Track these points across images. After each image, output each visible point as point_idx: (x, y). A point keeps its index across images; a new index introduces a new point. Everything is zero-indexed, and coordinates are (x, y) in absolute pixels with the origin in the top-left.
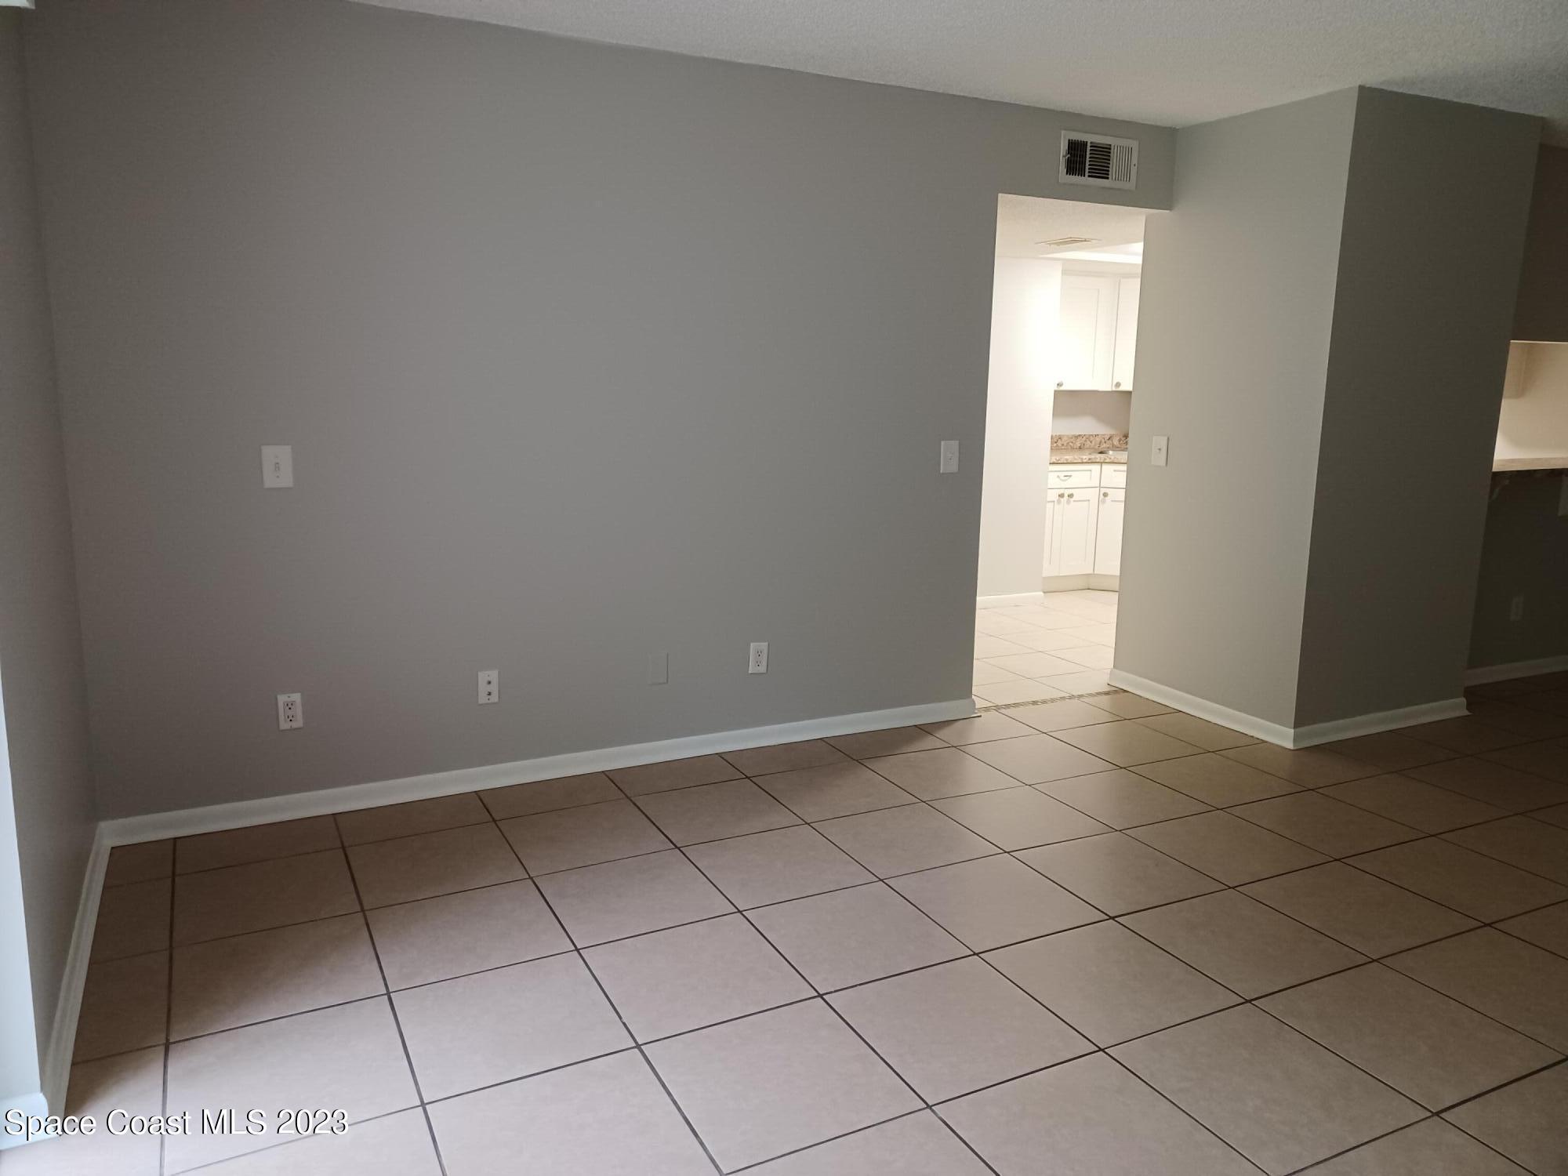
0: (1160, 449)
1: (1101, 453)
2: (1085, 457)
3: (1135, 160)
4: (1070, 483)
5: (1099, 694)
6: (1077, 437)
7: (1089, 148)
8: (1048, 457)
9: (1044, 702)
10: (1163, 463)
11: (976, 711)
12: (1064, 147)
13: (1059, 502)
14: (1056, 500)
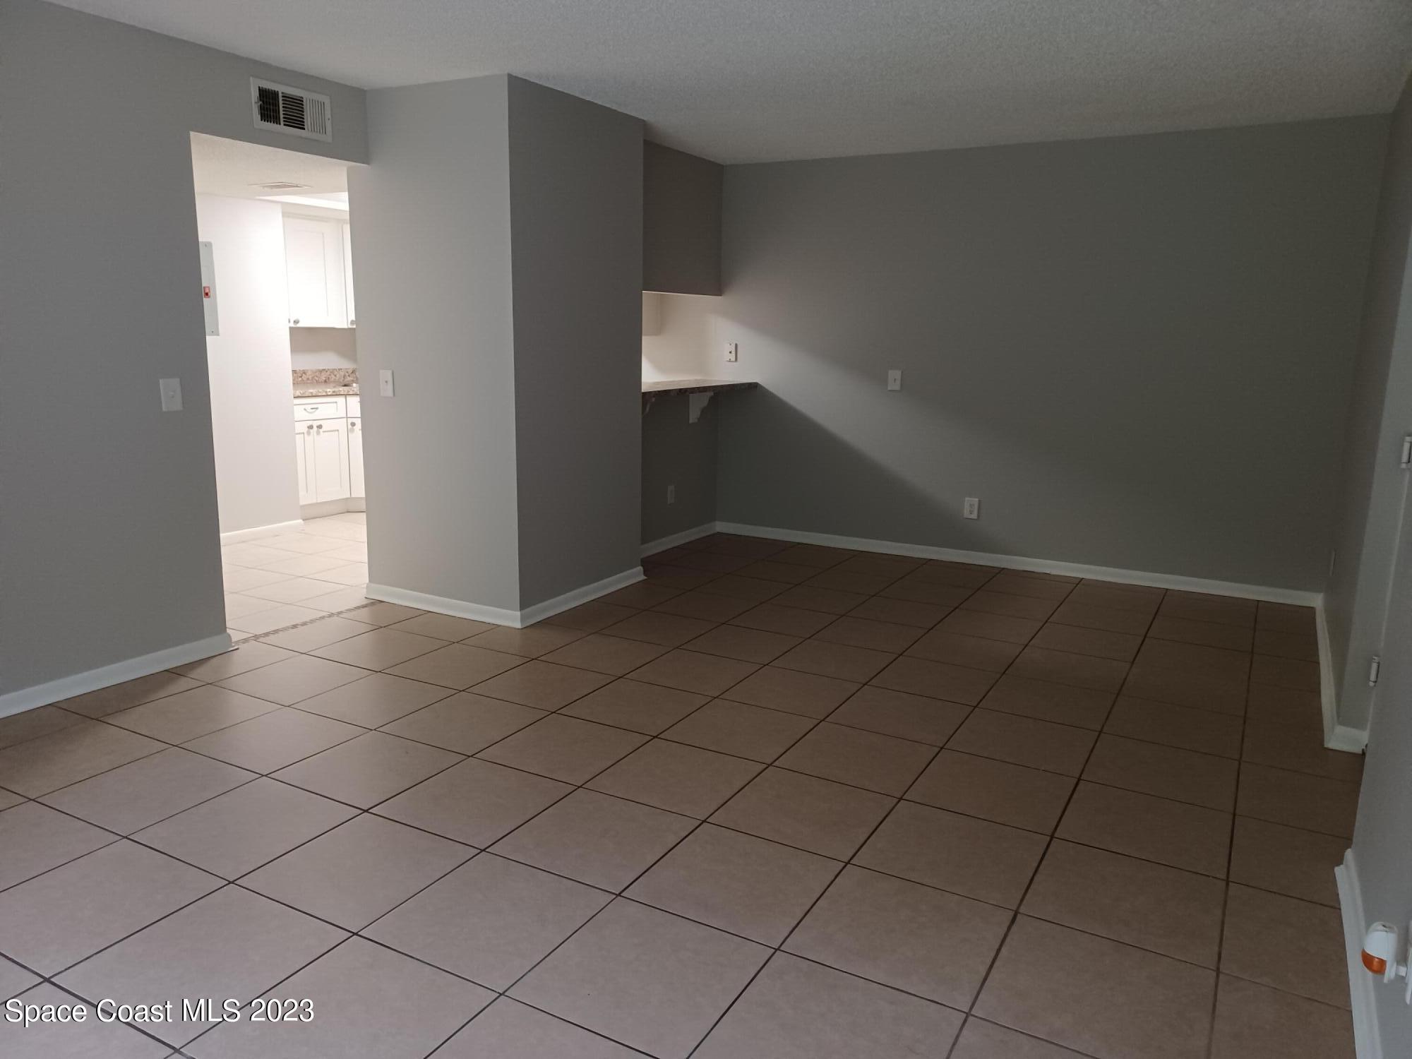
0: (386, 382)
1: (345, 385)
2: (328, 390)
3: (328, 114)
4: (317, 415)
5: (358, 608)
6: (321, 371)
7: (281, 99)
8: (292, 392)
9: (304, 624)
10: (390, 393)
11: (233, 645)
12: (255, 95)
13: (309, 433)
14: (305, 432)
